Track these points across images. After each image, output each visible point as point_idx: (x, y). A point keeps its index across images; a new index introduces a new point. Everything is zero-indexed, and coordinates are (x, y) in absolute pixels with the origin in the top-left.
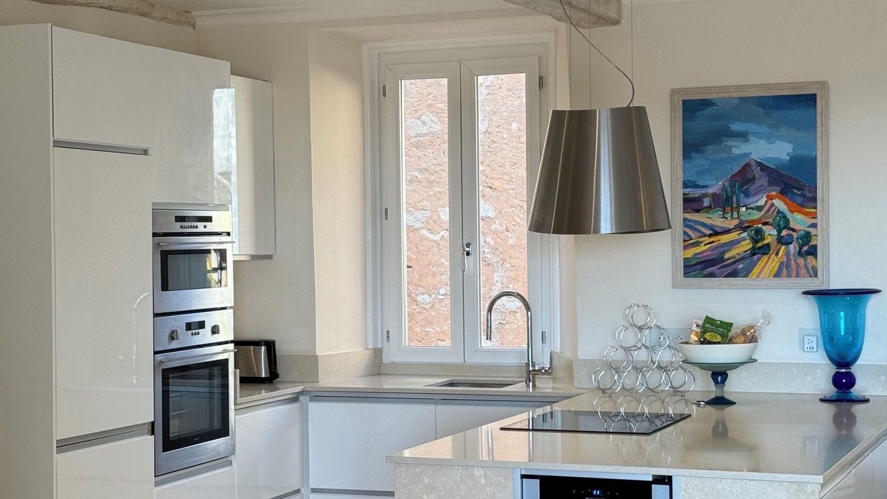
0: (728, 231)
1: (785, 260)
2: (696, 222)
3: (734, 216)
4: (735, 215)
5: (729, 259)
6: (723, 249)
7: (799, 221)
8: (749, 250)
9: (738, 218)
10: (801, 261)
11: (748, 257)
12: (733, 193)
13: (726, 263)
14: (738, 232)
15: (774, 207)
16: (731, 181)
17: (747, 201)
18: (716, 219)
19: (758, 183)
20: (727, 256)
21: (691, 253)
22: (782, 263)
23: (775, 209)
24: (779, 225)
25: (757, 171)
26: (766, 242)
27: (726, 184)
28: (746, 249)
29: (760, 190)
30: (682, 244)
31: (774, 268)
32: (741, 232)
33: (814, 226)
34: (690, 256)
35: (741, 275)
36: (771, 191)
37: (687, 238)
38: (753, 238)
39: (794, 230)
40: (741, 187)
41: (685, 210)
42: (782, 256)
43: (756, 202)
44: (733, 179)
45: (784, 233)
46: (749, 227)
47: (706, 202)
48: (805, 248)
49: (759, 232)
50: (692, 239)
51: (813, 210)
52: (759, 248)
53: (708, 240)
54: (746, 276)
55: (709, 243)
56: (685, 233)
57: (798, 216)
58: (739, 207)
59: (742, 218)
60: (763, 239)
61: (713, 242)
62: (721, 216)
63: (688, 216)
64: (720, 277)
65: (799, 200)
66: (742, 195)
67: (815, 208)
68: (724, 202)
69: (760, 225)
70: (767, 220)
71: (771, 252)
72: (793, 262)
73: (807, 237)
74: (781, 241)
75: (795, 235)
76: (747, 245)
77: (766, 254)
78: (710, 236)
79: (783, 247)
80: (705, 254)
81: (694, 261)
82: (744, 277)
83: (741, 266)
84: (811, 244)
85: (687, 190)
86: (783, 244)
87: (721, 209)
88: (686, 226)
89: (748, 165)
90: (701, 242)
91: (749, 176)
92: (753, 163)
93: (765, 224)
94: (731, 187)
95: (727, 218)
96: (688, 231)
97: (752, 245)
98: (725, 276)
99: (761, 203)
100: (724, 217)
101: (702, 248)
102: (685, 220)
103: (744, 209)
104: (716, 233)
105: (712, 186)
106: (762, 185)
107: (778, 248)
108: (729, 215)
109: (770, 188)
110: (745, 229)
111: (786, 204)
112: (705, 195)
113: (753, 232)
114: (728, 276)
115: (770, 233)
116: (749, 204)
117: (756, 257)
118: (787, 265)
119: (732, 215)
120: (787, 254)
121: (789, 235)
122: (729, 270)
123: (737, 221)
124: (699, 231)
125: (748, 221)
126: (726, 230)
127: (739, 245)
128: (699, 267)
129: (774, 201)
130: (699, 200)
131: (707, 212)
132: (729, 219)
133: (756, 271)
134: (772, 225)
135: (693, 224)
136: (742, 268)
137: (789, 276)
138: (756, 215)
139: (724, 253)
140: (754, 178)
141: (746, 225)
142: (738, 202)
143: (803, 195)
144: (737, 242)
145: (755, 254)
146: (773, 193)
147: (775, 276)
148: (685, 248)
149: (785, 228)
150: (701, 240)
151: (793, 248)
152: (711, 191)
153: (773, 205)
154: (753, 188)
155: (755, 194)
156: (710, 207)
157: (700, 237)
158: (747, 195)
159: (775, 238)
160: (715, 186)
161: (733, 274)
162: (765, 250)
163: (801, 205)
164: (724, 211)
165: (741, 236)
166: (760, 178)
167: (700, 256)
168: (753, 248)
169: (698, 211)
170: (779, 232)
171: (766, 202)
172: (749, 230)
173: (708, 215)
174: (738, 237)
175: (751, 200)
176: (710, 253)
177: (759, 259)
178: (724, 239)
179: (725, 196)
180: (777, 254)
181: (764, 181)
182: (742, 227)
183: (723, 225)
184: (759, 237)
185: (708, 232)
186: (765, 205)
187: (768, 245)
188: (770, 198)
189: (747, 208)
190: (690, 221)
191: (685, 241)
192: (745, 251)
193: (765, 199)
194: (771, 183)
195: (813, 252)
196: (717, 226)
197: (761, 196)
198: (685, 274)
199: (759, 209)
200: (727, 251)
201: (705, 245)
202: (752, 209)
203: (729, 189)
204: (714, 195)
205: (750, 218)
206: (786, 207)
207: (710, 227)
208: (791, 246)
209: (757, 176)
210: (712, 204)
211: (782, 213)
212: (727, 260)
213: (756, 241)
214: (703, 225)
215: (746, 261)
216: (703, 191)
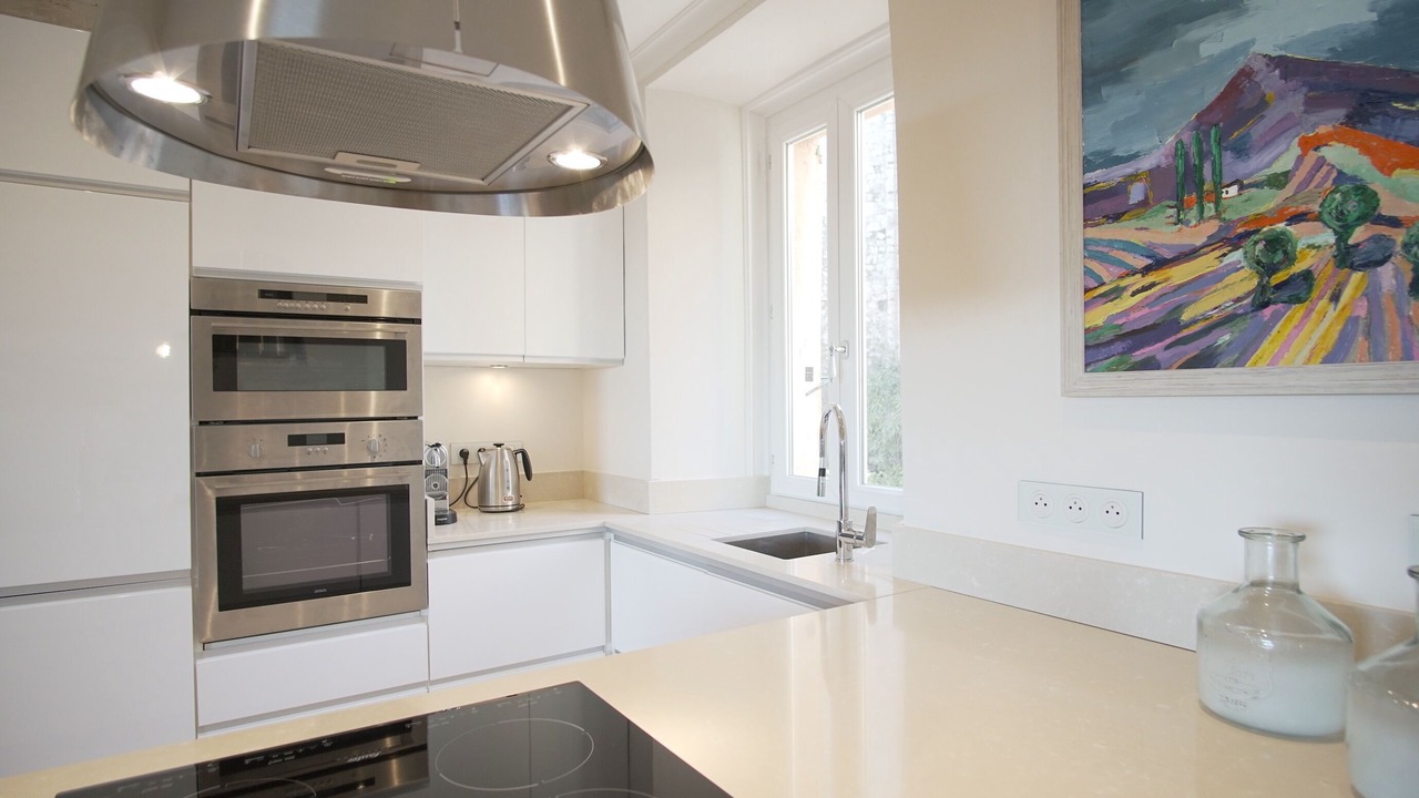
0: (1190, 254)
1: (1362, 313)
2: (1111, 243)
3: (1206, 214)
4: (1210, 208)
5: (1194, 321)
6: (1177, 299)
8: (1248, 295)
9: (1218, 216)
11: (1246, 314)
12: (1202, 155)
13: (1185, 332)
14: (1218, 253)
15: (1325, 169)
16: (1197, 128)
17: (1241, 168)
18: (1161, 231)
19: (1273, 115)
20: (1186, 316)
21: (1100, 315)
22: (1353, 320)
23: (1329, 173)
24: (1341, 216)
25: (1271, 82)
26: (1299, 267)
27: (1185, 138)
28: (1240, 293)
29: (1283, 127)
30: (1080, 298)
31: (1323, 337)
32: (1225, 250)
34: (1100, 322)
35: (1224, 362)
36: (1315, 126)
37: (1093, 284)
38: (1258, 263)
39: (1394, 222)
40: (1223, 138)
41: (1088, 221)
42: (1353, 299)
43: (1269, 165)
44: (1204, 120)
45: (1359, 234)
46: (1248, 235)
47: (1136, 193)
49: (1277, 243)
50: (1103, 284)
52: (1278, 287)
53: (1139, 281)
54: (1239, 362)
55: (1144, 289)
56: (1088, 272)
57: (1412, 178)
58: (1219, 186)
59: (1229, 215)
60: (1290, 259)
61: (1153, 285)
62: (1173, 220)
63: (1093, 233)
64: (1169, 368)
66: (1228, 156)
68: (1178, 184)
69: (1281, 226)
70: (1303, 208)
71: (1314, 294)
72: (1391, 317)
74: (1346, 257)
75: (1399, 236)
76: (1244, 282)
77: (1299, 300)
78: (1146, 270)
79: (1357, 276)
80: (1134, 315)
81: (1109, 335)
82: (1234, 364)
83: (1227, 337)
85: (1092, 176)
86: (1354, 268)
87: (1173, 203)
88: (1090, 257)
89: (1246, 73)
90: (1125, 288)
91: (1249, 102)
92: (1259, 65)
93: (1295, 219)
94: (1199, 142)
95: (1187, 223)
96: (1094, 264)
97: (1255, 281)
98: (1180, 367)
99: (1285, 163)
100: (1179, 221)
101: (1127, 302)
102: (1086, 243)
103: (1233, 190)
104: (1160, 264)
106: (1289, 116)
107: (1339, 279)
108: (1192, 214)
109: (1313, 118)
110: (1235, 242)
111: (1366, 150)
112: (1133, 177)
113: (1260, 246)
114: (1193, 364)
115: (1313, 243)
116: (1251, 174)
117: (1267, 312)
118: (1369, 326)
119: (1201, 211)
120: (1371, 294)
121: (1377, 239)
122: (1192, 350)
123: (1212, 227)
124: (1121, 263)
125: (1244, 221)
126: (1186, 250)
127: (1219, 285)
128: (1119, 346)
129: (1324, 151)
130: (1119, 190)
131: (1138, 217)
132: (1194, 222)
133: (1267, 347)
134: (1318, 218)
135: (1105, 250)
136: (1229, 344)
137: (1376, 356)
138: (1269, 201)
139: (1180, 308)
140: (1263, 103)
141: (1240, 230)
142: (1218, 173)
144: (1217, 277)
145: (1265, 305)
146: (1322, 130)
147: (1328, 360)
148: (1088, 305)
149: (1361, 219)
150: (1123, 283)
151: (1393, 274)
152: (1145, 164)
153: (1321, 162)
154: (1257, 130)
155: (1267, 144)
156: (1144, 204)
157: (1121, 277)
158: (1241, 151)
159: (1329, 253)
160: (1155, 150)
161: (1205, 360)
162: (1299, 289)
164: (1180, 207)
165: (1227, 260)
166: (1281, 97)
167: (1120, 322)
168: (1262, 288)
169: (1117, 217)
170: (1343, 234)
171: (1300, 160)
172: (1248, 243)
173: (1142, 223)
174: (1216, 265)
175: (1254, 162)
176: (1146, 310)
177: (1276, 317)
178: (1180, 274)
179: (1181, 169)
180: (1335, 298)
181: (1295, 103)
182: (1229, 239)
183: (1177, 241)
184: (1279, 257)
185: (1141, 262)
186: (1296, 167)
187: (1307, 276)
188: (1314, 144)
189: (1242, 187)
190: (1096, 242)
191: (1088, 290)
192: (1238, 300)
193: (1296, 151)
194: (1312, 105)
196: (1163, 245)
197: (1283, 147)
198: (1087, 365)
199: (1278, 181)
200: (1189, 303)
201: (1134, 294)
202: (1257, 185)
203: (1193, 150)
204: (1154, 173)
205: (1252, 211)
206: (1365, 160)
207: (1148, 252)
208: (1386, 274)
209: (1269, 93)
210: (1151, 195)
211: (1354, 179)
212: (1187, 325)
213: (1271, 269)
214: (1129, 247)
215: (1242, 325)
216: (1128, 169)
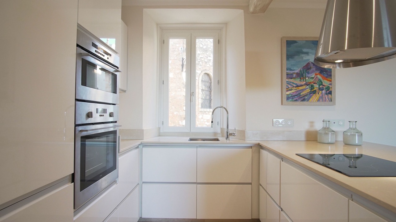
0: (302, 86)
2: (291, 82)
4: (304, 80)
5: (302, 95)
7: (326, 83)
9: (305, 81)
10: (326, 96)
11: (309, 94)
14: (305, 86)
17: (309, 75)
18: (298, 81)
19: (312, 70)
20: (301, 94)
21: (288, 93)
22: (320, 96)
23: (318, 79)
24: (319, 84)
25: (312, 65)
26: (314, 89)
27: (301, 69)
28: (308, 92)
29: (313, 72)
31: (317, 98)
33: (331, 84)
37: (288, 88)
38: (310, 88)
39: (324, 86)
40: (306, 71)
41: (287, 78)
42: (320, 94)
43: (311, 76)
44: (304, 68)
45: (321, 86)
47: (294, 75)
48: (328, 92)
49: (312, 86)
50: (289, 88)
51: (330, 79)
52: (313, 92)
56: (287, 86)
57: (326, 81)
59: (307, 81)
60: (314, 88)
61: (297, 89)
63: (288, 80)
64: (299, 101)
65: (326, 75)
66: (307, 73)
67: (331, 78)
68: (300, 75)
69: (313, 84)
70: (315, 82)
72: (324, 97)
73: (328, 88)
74: (319, 89)
75: (325, 87)
76: (308, 90)
77: (315, 93)
78: (296, 87)
79: (321, 91)
80: (294, 93)
81: (290, 96)
82: (307, 101)
84: (330, 90)
85: (288, 71)
88: (287, 84)
89: (309, 63)
90: (293, 89)
91: (309, 67)
92: (311, 63)
93: (314, 83)
94: (303, 71)
96: (288, 85)
99: (313, 76)
100: (300, 81)
101: (293, 91)
103: (307, 78)
104: (298, 86)
105: (296, 70)
106: (314, 70)
107: (319, 91)
108: (302, 80)
109: (316, 71)
110: (308, 85)
111: (321, 77)
112: (294, 73)
114: (302, 101)
115: (316, 86)
117: (311, 95)
118: (322, 97)
120: (322, 93)
121: (322, 87)
122: (302, 99)
123: (305, 82)
124: (292, 85)
125: (309, 82)
128: (292, 98)
129: (317, 76)
130: (292, 74)
133: (311, 99)
134: (317, 84)
136: (307, 98)
137: (322, 101)
138: (312, 80)
139: (300, 93)
140: (310, 68)
142: (305, 75)
143: (327, 74)
144: (305, 89)
146: (317, 73)
147: (317, 101)
148: (287, 91)
149: (321, 85)
150: (292, 88)
151: (324, 92)
152: (296, 72)
153: (317, 77)
154: (310, 71)
155: (311, 73)
156: (295, 77)
158: (308, 73)
160: (297, 70)
161: (304, 100)
162: (314, 92)
163: (327, 77)
164: (300, 79)
165: (307, 87)
167: (292, 94)
168: (311, 91)
169: (292, 78)
170: (319, 86)
171: (315, 76)
172: (309, 85)
173: (295, 80)
176: (296, 93)
177: (312, 95)
178: (301, 88)
179: (301, 73)
180: (318, 94)
181: (314, 69)
183: (300, 83)
185: (295, 86)
186: (315, 77)
187: (315, 91)
188: (316, 75)
189: (308, 78)
190: (288, 82)
191: (287, 89)
193: (314, 75)
194: (317, 70)
195: (330, 93)
196: (298, 84)
198: (287, 100)
199: (313, 78)
200: (301, 92)
201: (294, 90)
202: (310, 78)
203: (302, 71)
205: (309, 81)
207: (296, 84)
208: (323, 91)
209: (312, 67)
211: (320, 80)
212: (301, 95)
213: (312, 89)
214: (293, 83)
215: (308, 96)
216: (293, 72)
